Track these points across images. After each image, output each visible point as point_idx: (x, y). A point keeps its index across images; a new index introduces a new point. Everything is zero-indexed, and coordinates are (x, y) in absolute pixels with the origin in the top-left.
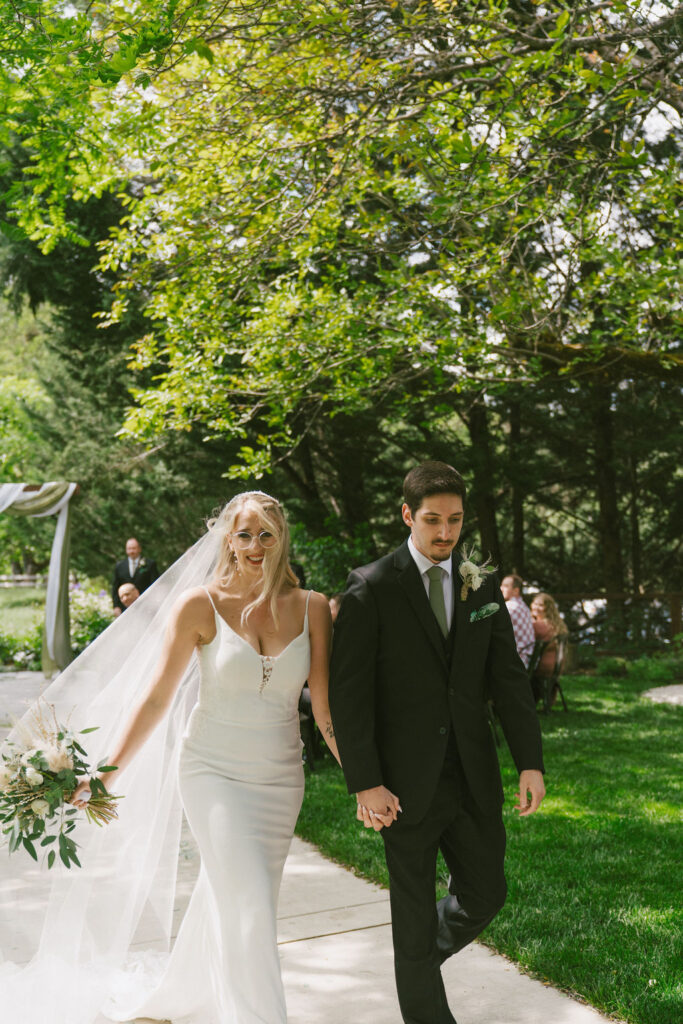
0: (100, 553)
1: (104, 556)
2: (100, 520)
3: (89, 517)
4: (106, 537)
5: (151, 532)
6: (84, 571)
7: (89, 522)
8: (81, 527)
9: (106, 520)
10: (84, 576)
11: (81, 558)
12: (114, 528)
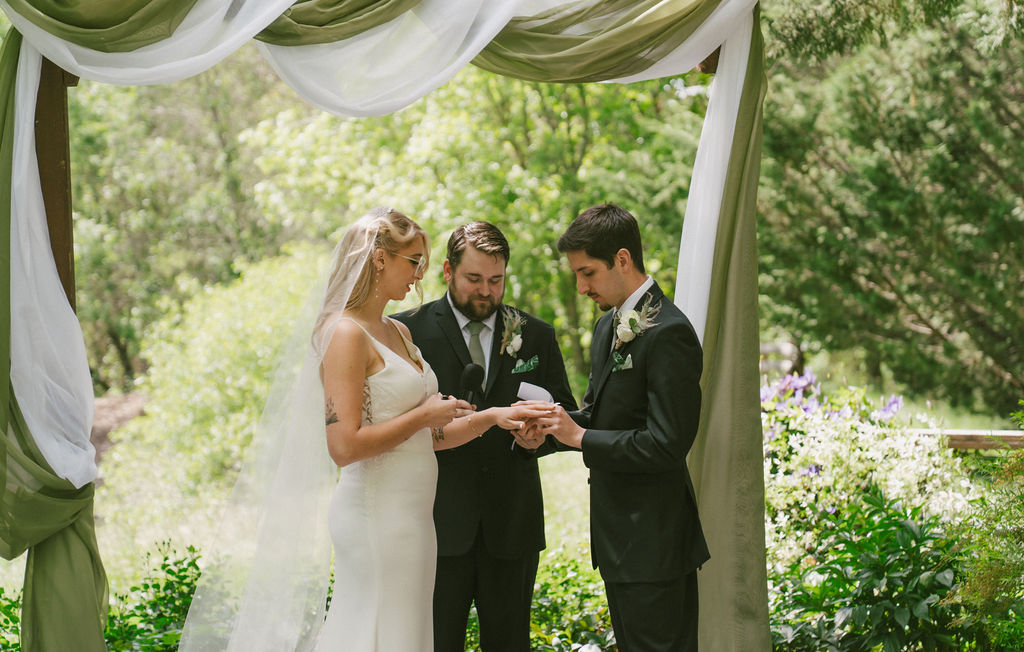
0: (855, 288)
1: (867, 295)
2: (855, 206)
3: (829, 197)
4: (870, 246)
5: (988, 227)
6: (819, 332)
7: (827, 211)
8: (809, 223)
9: (871, 203)
10: (816, 345)
11: (809, 300)
12: (890, 223)
